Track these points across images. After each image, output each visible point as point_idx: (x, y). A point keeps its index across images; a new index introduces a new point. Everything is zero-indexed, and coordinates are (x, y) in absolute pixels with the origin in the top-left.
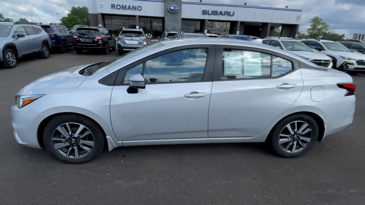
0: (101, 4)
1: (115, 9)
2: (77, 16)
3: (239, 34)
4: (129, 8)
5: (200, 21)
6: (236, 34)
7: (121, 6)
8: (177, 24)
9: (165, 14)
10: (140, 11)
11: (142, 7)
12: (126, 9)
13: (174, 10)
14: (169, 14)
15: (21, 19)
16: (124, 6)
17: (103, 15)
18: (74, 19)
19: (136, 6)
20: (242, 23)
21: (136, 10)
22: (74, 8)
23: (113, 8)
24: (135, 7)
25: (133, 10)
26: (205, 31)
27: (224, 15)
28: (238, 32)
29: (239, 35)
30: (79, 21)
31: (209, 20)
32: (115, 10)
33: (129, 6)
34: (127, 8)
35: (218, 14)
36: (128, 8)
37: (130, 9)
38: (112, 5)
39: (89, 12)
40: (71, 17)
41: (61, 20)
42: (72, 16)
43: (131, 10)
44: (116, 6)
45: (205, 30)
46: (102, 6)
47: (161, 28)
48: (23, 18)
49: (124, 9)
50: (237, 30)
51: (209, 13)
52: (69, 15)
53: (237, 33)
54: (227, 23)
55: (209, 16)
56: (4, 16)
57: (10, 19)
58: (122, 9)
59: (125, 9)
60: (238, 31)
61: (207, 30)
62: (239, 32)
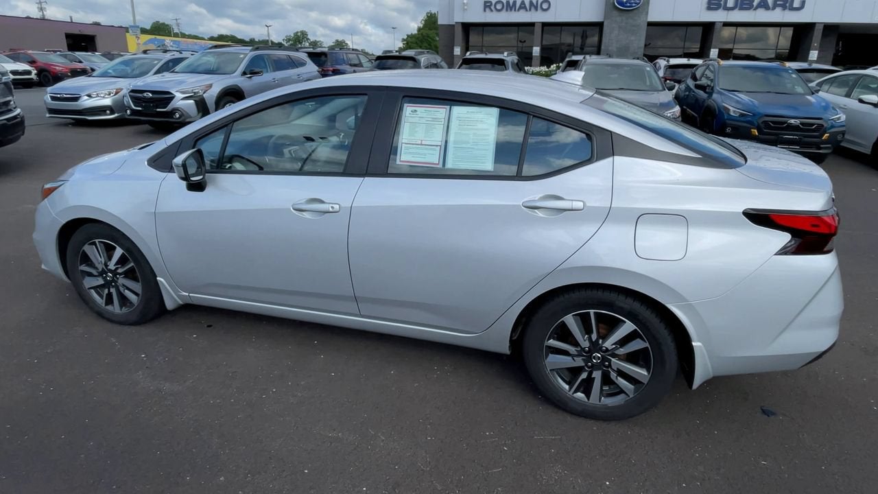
0: (464, 3)
1: (492, 11)
2: (433, 31)
3: (818, 58)
4: (523, 6)
5: (701, 28)
6: (805, 59)
7: (505, 4)
8: (633, 38)
9: (606, 16)
10: (544, 13)
11: (552, 4)
12: (515, 10)
13: (628, 5)
14: (615, 13)
15: (337, 41)
16: (511, 4)
17: (467, 27)
18: (428, 37)
19: (537, 2)
20: (830, 29)
21: (536, 9)
22: (431, 14)
23: (487, 10)
24: (535, 4)
25: (530, 10)
26: (711, 53)
27: (774, 8)
28: (814, 55)
29: (817, 62)
30: (436, 41)
31: (726, 24)
32: (492, 13)
33: (523, 3)
34: (517, 8)
35: (753, 5)
36: (520, 8)
37: (525, 8)
38: (485, 2)
39: (440, 22)
40: (422, 34)
41: (403, 40)
42: (425, 32)
43: (527, 10)
44: (494, 3)
45: (712, 50)
46: (464, 8)
47: (596, 48)
48: (340, 39)
49: (511, 10)
50: (810, 46)
51: (728, 6)
52: (419, 29)
53: (810, 55)
54: (782, 28)
55: (728, 14)
56: (309, 37)
57: (318, 42)
58: (507, 10)
59: (513, 10)
60: (816, 50)
61: (717, 50)
62: (817, 52)
